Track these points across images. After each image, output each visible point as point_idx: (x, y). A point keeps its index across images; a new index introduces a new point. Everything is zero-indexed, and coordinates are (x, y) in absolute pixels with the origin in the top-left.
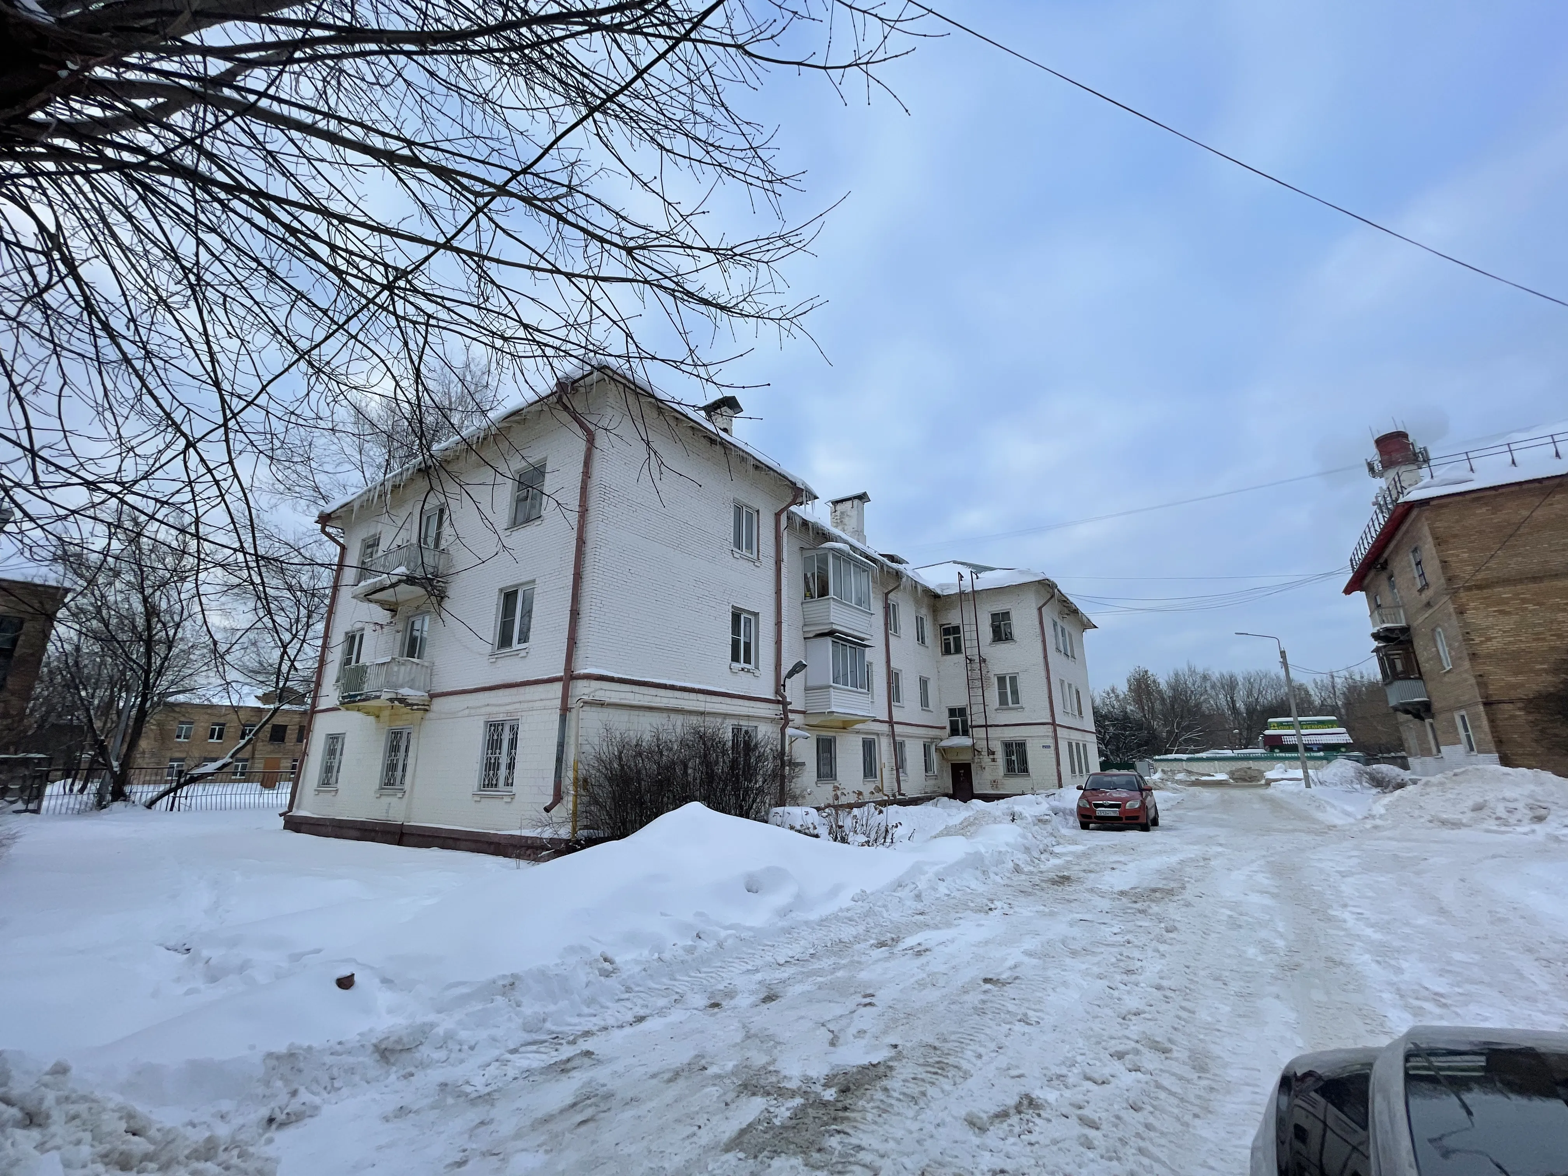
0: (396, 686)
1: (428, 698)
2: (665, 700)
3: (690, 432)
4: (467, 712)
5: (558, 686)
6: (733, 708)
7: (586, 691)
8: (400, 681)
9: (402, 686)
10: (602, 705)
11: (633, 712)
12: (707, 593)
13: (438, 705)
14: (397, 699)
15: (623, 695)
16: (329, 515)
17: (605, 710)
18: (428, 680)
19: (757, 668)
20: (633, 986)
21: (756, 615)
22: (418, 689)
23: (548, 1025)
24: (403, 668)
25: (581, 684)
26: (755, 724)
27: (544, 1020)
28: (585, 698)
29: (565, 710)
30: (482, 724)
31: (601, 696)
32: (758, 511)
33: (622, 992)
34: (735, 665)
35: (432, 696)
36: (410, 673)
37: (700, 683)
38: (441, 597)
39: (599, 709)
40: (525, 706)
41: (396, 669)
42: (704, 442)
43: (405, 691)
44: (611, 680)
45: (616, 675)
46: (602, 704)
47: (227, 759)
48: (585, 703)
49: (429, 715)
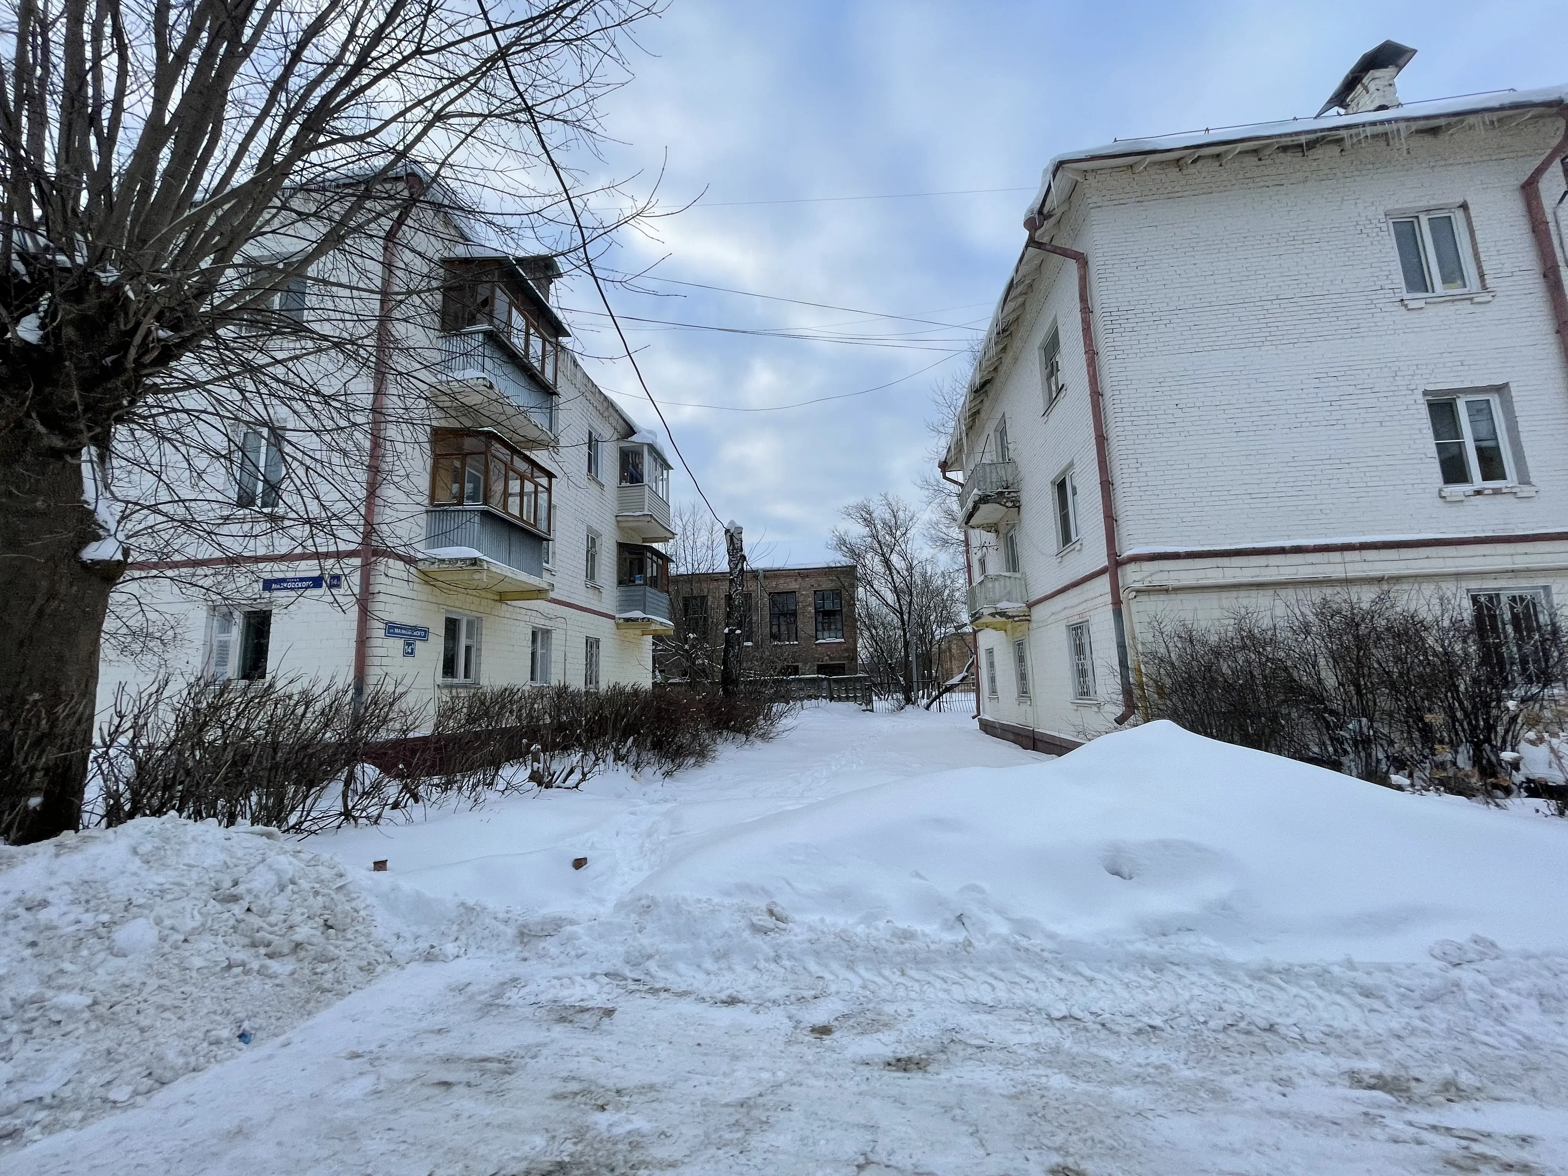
0: (995, 602)
1: (1026, 609)
2: (1293, 570)
3: (1252, 160)
4: (1053, 617)
5: (1105, 579)
6: (1463, 561)
7: (1137, 576)
8: (997, 596)
9: (999, 601)
10: (1167, 590)
11: (1224, 595)
12: (1351, 390)
13: (1038, 613)
14: (997, 613)
15: (1201, 574)
16: (945, 461)
17: (1173, 596)
18: (1024, 592)
19: (1524, 479)
20: (784, 956)
21: (1501, 389)
22: (1017, 601)
23: (652, 965)
24: (997, 583)
25: (1130, 568)
26: (1541, 582)
27: (650, 957)
28: (1137, 585)
29: (1117, 603)
30: (1064, 628)
31: (1160, 580)
32: (1464, 207)
33: (767, 960)
34: (1457, 490)
35: (1030, 606)
36: (1005, 588)
37: (1363, 533)
38: (1017, 506)
39: (1162, 597)
40: (1089, 604)
41: (990, 585)
42: (1286, 158)
43: (1003, 605)
44: (1176, 556)
45: (1181, 549)
46: (1165, 590)
47: (964, 674)
48: (1138, 591)
49: (1033, 625)
